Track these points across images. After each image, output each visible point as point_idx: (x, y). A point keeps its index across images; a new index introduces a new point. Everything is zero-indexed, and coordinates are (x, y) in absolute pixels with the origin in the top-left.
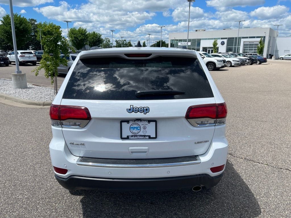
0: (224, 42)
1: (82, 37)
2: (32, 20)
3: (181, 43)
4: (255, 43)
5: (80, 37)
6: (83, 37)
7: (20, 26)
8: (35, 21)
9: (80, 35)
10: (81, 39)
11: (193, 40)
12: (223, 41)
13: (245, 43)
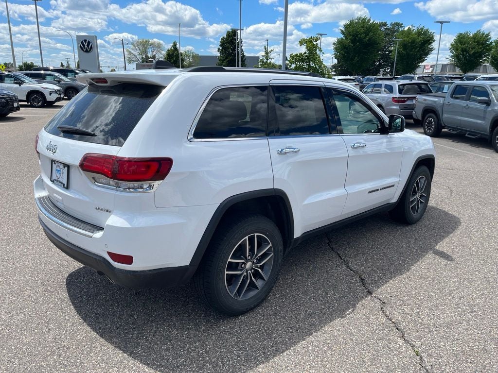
1: (478, 49)
2: (396, 24)
5: (474, 48)
6: (481, 48)
7: (366, 36)
8: (400, 25)
9: (474, 44)
10: (475, 53)
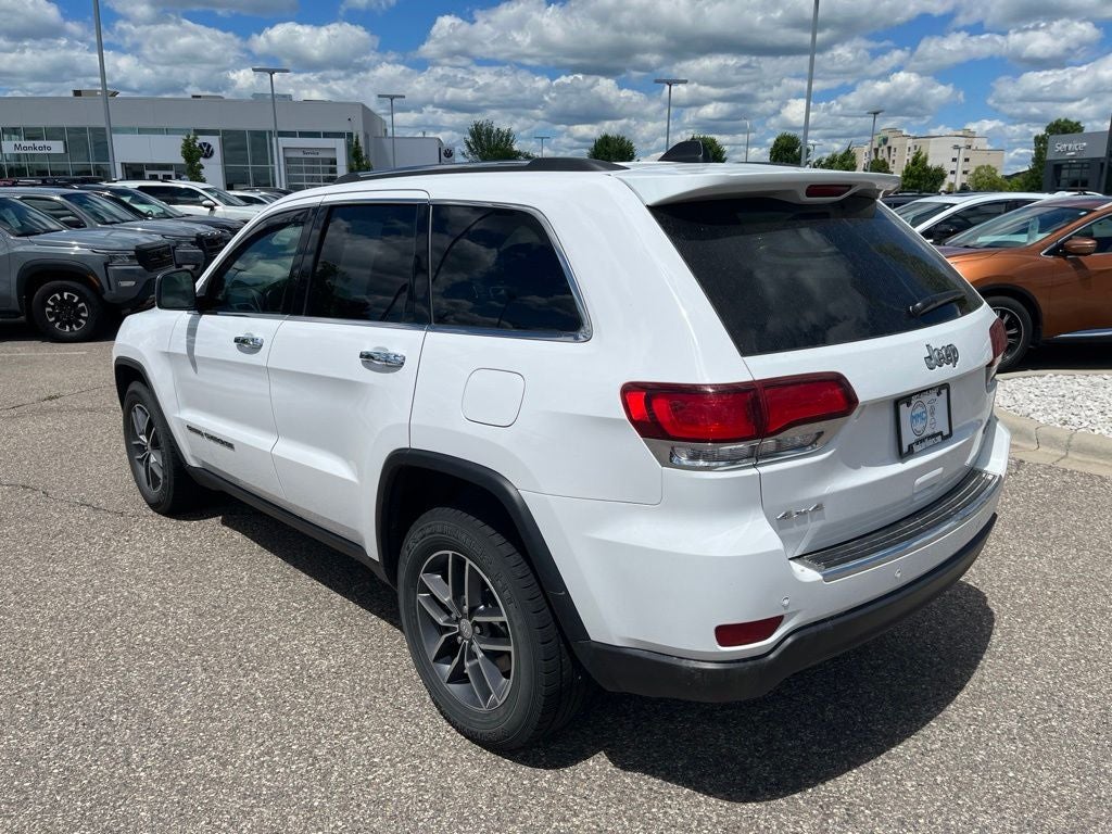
0: (209, 146)
3: (18, 143)
4: (322, 155)
11: (71, 130)
12: (205, 144)
13: (290, 154)
